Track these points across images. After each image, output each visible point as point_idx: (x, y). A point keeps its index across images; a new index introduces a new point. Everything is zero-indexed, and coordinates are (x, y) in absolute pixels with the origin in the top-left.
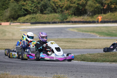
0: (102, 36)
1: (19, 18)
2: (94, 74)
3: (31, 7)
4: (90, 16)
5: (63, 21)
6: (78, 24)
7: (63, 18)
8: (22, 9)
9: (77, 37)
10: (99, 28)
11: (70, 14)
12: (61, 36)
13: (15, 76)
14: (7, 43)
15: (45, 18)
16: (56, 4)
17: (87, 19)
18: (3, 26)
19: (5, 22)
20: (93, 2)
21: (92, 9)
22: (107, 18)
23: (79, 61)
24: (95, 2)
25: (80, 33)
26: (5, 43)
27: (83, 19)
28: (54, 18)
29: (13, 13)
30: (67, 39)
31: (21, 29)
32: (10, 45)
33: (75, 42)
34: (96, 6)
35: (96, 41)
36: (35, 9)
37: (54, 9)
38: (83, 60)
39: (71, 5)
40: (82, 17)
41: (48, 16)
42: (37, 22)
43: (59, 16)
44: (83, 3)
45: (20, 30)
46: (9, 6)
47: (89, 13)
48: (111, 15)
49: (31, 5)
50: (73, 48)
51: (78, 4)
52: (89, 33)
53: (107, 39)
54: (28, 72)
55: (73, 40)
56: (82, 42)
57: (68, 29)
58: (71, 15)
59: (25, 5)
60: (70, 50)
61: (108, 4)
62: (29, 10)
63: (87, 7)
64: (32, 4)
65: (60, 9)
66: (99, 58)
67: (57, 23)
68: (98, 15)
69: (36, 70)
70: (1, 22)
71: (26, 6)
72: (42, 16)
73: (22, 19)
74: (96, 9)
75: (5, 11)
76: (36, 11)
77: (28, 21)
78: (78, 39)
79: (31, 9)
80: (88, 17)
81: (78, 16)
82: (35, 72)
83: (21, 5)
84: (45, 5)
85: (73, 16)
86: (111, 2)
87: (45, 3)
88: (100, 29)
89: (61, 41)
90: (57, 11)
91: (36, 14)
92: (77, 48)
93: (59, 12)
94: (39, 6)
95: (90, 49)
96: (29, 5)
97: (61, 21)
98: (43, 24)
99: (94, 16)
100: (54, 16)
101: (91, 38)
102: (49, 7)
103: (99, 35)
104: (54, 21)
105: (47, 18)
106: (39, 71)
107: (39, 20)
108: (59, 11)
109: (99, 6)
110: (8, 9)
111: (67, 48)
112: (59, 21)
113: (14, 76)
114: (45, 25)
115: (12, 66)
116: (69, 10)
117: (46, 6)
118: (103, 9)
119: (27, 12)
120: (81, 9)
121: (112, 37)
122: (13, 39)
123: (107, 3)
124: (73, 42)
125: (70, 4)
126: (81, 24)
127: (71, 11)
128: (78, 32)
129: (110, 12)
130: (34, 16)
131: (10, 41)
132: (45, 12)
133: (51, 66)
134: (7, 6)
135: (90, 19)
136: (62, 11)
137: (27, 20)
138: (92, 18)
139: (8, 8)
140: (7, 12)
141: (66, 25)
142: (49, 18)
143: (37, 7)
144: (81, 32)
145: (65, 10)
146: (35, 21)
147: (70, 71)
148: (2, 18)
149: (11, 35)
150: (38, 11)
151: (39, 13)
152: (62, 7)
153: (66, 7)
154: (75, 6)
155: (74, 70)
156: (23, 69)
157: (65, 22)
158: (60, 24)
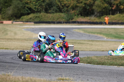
0: (109, 38)
1: (22, 17)
2: (101, 78)
3: (35, 6)
4: (97, 17)
5: (68, 21)
6: (84, 24)
7: (69, 18)
8: (26, 8)
9: (83, 38)
10: (106, 30)
11: (76, 14)
13: (17, 77)
14: (9, 43)
15: (49, 17)
16: (62, 3)
17: (94, 20)
18: (5, 25)
19: (7, 20)
20: (101, 2)
21: (99, 10)
22: (115, 20)
23: (85, 63)
24: (103, 2)
25: (86, 34)
26: (6, 43)
27: (89, 20)
29: (16, 11)
30: (73, 40)
31: (24, 28)
32: (12, 45)
33: (81, 43)
34: (104, 7)
35: (103, 44)
36: (39, 7)
37: (59, 8)
38: (89, 63)
39: (78, 5)
40: (88, 18)
41: (53, 15)
42: (41, 21)
43: (65, 16)
44: (91, 2)
45: (23, 30)
46: (12, 4)
47: (96, 13)
48: (119, 16)
49: (35, 4)
51: (85, 4)
52: (96, 35)
53: (115, 41)
54: (31, 73)
55: (78, 42)
56: (88, 43)
57: (74, 30)
58: (77, 15)
59: (29, 3)
61: (117, 5)
62: (33, 8)
63: (94, 7)
64: (36, 2)
65: (66, 9)
66: (106, 61)
67: (62, 23)
68: (105, 16)
69: (40, 72)
71: (30, 4)
72: (47, 16)
73: (25, 18)
74: (104, 10)
75: (7, 9)
76: (41, 10)
77: (32, 20)
78: (85, 41)
79: (35, 8)
80: (95, 18)
81: (85, 17)
82: (38, 74)
83: (25, 3)
84: (50, 4)
85: (80, 16)
86: (120, 3)
87: (50, 2)
88: (108, 31)
90: (63, 10)
91: (40, 13)
92: (83, 50)
93: (64, 12)
94: (44, 5)
95: (96, 51)
97: (66, 21)
98: (47, 24)
99: (102, 17)
101: (98, 40)
102: (54, 6)
103: (107, 36)
104: (60, 21)
105: (52, 17)
107: (43, 19)
108: (65, 10)
109: (107, 7)
110: (10, 7)
114: (49, 24)
115: (14, 67)
116: (75, 10)
117: (51, 5)
118: (112, 9)
119: (31, 11)
120: (88, 10)
121: (119, 39)
122: (15, 39)
123: (116, 3)
124: (78, 43)
125: (76, 4)
126: (88, 24)
127: (78, 11)
128: (84, 33)
129: (118, 12)
130: (38, 15)
131: (11, 40)
132: (50, 11)
133: (55, 68)
134: (9, 3)
135: (97, 20)
136: (67, 11)
137: (31, 18)
138: (99, 19)
139: (11, 5)
140: (10, 10)
141: (72, 25)
143: (41, 6)
144: (88, 34)
145: (71, 10)
146: (39, 21)
147: (75, 73)
148: (4, 16)
149: (13, 34)
150: (43, 10)
151: (43, 12)
152: (68, 7)
153: (72, 7)
154: (82, 6)
155: (79, 73)
156: (26, 70)
157: (71, 22)
158: (65, 24)
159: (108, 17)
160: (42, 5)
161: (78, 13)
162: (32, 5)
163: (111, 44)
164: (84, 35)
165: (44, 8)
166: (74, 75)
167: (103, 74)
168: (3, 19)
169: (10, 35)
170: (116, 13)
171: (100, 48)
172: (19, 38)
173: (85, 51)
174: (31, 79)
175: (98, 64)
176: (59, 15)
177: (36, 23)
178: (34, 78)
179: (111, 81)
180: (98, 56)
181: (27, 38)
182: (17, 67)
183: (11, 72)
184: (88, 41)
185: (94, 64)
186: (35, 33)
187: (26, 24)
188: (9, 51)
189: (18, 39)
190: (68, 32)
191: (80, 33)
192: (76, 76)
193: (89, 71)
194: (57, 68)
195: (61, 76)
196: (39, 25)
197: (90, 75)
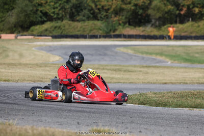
0: (176, 62)
1: (32, 28)
2: (161, 128)
3: (54, 8)
4: (156, 27)
5: (108, 34)
6: (134, 39)
7: (109, 29)
8: (39, 12)
9: (133, 63)
10: (170, 48)
11: (121, 22)
12: (106, 60)
13: (24, 127)
14: (10, 71)
15: (77, 28)
16: (97, 3)
17: (151, 32)
18: (3, 40)
19: (6, 33)
20: (162, 2)
21: (158, 15)
22: (186, 32)
23: (135, 104)
24: (165, 2)
25: (138, 56)
26: (6, 71)
27: (143, 31)
28: (94, 29)
29: (22, 19)
30: (116, 66)
31: (35, 46)
32: (16, 74)
33: (129, 71)
34: (166, 10)
35: (166, 71)
36: (61, 12)
37: (93, 13)
38: (142, 103)
39: (124, 6)
40: (141, 28)
41: (83, 24)
42: (63, 34)
43: (103, 26)
44: (145, 3)
45: (33, 49)
46: (15, 6)
47: (153, 21)
48: (192, 25)
49: (53, 5)
50: (125, 81)
51: (136, 5)
52: (154, 57)
53: (185, 68)
54: (47, 121)
55: (125, 68)
56: (141, 71)
57: (118, 48)
58: (122, 24)
59: (44, 4)
60: (120, 85)
61: (188, 6)
62: (50, 13)
63: (150, 12)
64: (55, 3)
65: (105, 14)
66: (171, 100)
67: (99, 37)
68: (169, 25)
69: (61, 118)
70: (1, 33)
71: (45, 7)
72: (73, 25)
73: (37, 29)
75: (8, 14)
76: (63, 16)
77: (48, 32)
78: (135, 66)
79: (54, 13)
80: (152, 29)
81: (135, 27)
82: (58, 122)
83: (37, 5)
84: (78, 5)
85: (127, 25)
86: (193, 3)
87: (79, 2)
88: (173, 50)
89: (104, 69)
90: (99, 16)
91: (62, 21)
92: (132, 83)
93: (102, 19)
94: (68, 7)
95: (155, 83)
96: (49, 5)
97: (105, 34)
98: (73, 39)
99: (163, 28)
100: (93, 25)
101: (158, 65)
102: (85, 9)
103: (171, 59)
104: (94, 34)
105: (81, 27)
106: (65, 120)
107: (67, 31)
108: (102, 16)
109: (171, 10)
110: (13, 11)
111: (115, 81)
112: (102, 35)
113: (22, 128)
114: (76, 39)
115: (19, 110)
116: (120, 16)
117: (79, 7)
118: (180, 14)
119: (47, 17)
120: (141, 15)
121: (192, 64)
122: (20, 64)
123: (186, 4)
124: (125, 71)
125: (121, 4)
126: (140, 40)
127: (124, 17)
128: (134, 54)
129: (190, 19)
130: (59, 23)
131: (15, 67)
132: (78, 18)
133: (87, 112)
134: (12, 5)
135: (155, 32)
136: (107, 17)
137: (46, 30)
139: (13, 8)
140: (12, 16)
141: (114, 41)
142: (84, 29)
143: (64, 10)
144: (140, 55)
145: (113, 16)
146: (59, 34)
147: (120, 121)
148: (2, 27)
149: (17, 56)
150: (66, 16)
151: (67, 18)
152: (107, 10)
153: (114, 10)
154: (130, 9)
155: (126, 121)
156: (38, 116)
157: (112, 36)
158: (103, 39)
159: (173, 27)
160: (66, 7)
161: (124, 21)
162: (48, 7)
163: (178, 72)
164: (134, 57)
165: (69, 12)
166: (117, 123)
167: (165, 121)
168: (1, 31)
169: (13, 57)
170: (186, 21)
171: (160, 78)
172: (28, 62)
173: (135, 83)
174: (47, 131)
175: (157, 105)
176: (93, 23)
177: (55, 37)
178: (52, 129)
179: (179, 133)
180: (158, 92)
181: (41, 62)
183: (14, 119)
184: (141, 68)
185: (151, 106)
186: (53, 54)
187: (38, 39)
188: (9, 85)
189: (26, 65)
190: (108, 52)
191: (127, 54)
192: (120, 125)
193: (143, 117)
194: (90, 112)
195: (97, 126)
196: (61, 41)
197: (144, 124)
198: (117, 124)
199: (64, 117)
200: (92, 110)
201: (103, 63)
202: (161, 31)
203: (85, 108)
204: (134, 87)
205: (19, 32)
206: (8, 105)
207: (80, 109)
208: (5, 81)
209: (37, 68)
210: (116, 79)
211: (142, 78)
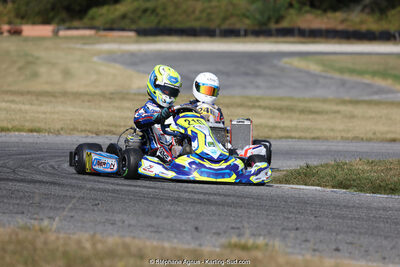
1: (93, 11)
2: (385, 243)
5: (264, 28)
6: (323, 40)
7: (266, 16)
9: (319, 92)
12: (258, 87)
13: (76, 237)
14: (43, 108)
15: (194, 12)
17: (362, 22)
18: (27, 39)
19: (34, 23)
23: (326, 186)
25: (332, 78)
26: (34, 108)
27: (343, 21)
28: (232, 15)
30: (281, 99)
31: (98, 53)
32: (56, 116)
33: (312, 112)
35: (395, 113)
38: (341, 185)
40: (339, 15)
41: (206, 4)
42: (161, 26)
43: (252, 8)
45: (95, 59)
50: (302, 134)
52: (367, 80)
54: (126, 222)
55: (301, 105)
56: (338, 112)
57: (286, 60)
58: (297, 6)
60: (290, 142)
67: (242, 33)
69: (158, 217)
70: (21, 24)
73: (101, 15)
77: (127, 21)
78: (325, 101)
80: (364, 16)
81: (325, 11)
82: (151, 226)
85: (307, 8)
89: (254, 107)
92: (318, 138)
95: (369, 140)
97: (257, 28)
98: (185, 38)
100: (230, 7)
101: (376, 97)
104: (231, 27)
105: (202, 11)
106: (167, 221)
107: (171, 19)
111: (281, 134)
112: (251, 28)
113: (69, 238)
114: (192, 39)
115: (63, 198)
122: (65, 94)
124: (302, 112)
126: (335, 40)
128: (324, 74)
130: (152, 2)
131: (53, 99)
133: (216, 204)
135: (371, 24)
137: (124, 17)
138: (380, 19)
141: (277, 42)
142: (209, 14)
144: (337, 75)
146: (153, 25)
147: (290, 224)
148: (23, 8)
149: (57, 76)
155: (304, 224)
156: (106, 210)
157: (274, 32)
158: (253, 39)
164: (321, 80)
166: (283, 229)
167: (393, 226)
168: (23, 18)
169: (48, 78)
171: (381, 128)
172: (82, 90)
173: (326, 139)
174: (126, 246)
175: (376, 188)
176: (230, 3)
177: (144, 33)
178: (137, 242)
180: (377, 160)
181: (111, 89)
182: (74, 201)
183: (52, 218)
184: (337, 104)
185: (361, 191)
186: (139, 71)
187: (105, 36)
188: (42, 140)
189: (77, 95)
190: (264, 69)
191: (308, 73)
192: (292, 234)
193: (343, 217)
194: (223, 204)
195: (239, 235)
196: (155, 42)
197: (346, 232)
198: (285, 232)
199: (164, 214)
200: (229, 200)
201: (253, 92)
202: (383, 22)
203: (210, 194)
204: (324, 148)
205: (63, 21)
206: (37, 185)
207: (201, 197)
208: (31, 131)
209: (103, 104)
210: (282, 129)
211: (341, 127)
